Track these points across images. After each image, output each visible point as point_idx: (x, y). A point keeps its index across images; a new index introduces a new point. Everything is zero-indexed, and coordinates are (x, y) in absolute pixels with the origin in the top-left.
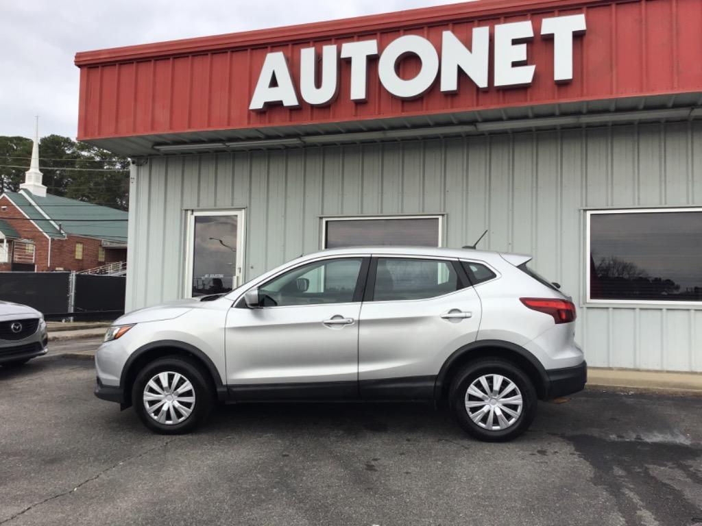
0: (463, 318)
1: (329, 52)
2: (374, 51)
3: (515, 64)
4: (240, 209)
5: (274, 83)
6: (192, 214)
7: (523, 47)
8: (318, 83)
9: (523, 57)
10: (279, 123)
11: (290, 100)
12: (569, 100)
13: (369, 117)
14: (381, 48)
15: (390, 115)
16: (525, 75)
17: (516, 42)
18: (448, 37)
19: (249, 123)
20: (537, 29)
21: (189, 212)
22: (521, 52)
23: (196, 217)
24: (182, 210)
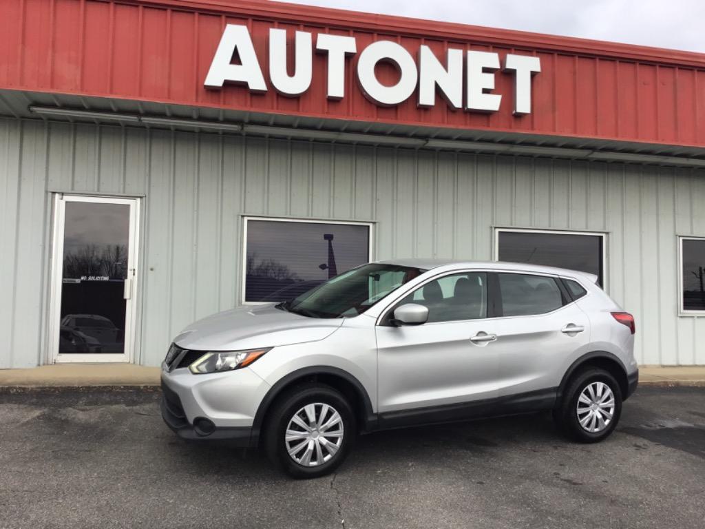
1: (303, 39)
2: (353, 50)
3: (486, 91)
4: (134, 197)
5: (236, 59)
6: (62, 199)
7: (491, 77)
8: (291, 70)
9: (491, 86)
11: (257, 83)
12: (522, 131)
15: (364, 118)
16: (493, 103)
17: (486, 70)
18: (426, 51)
20: (503, 62)
21: (57, 195)
22: (489, 81)
23: (66, 202)
24: (47, 192)
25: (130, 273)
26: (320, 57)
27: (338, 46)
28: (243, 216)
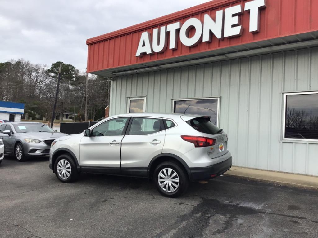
0: (158, 143)
1: (163, 29)
2: (178, 27)
3: (233, 26)
4: (145, 97)
5: (144, 45)
6: (129, 99)
7: (237, 17)
8: (158, 44)
9: (236, 22)
10: (147, 61)
11: (149, 52)
13: (178, 55)
14: (181, 25)
15: (186, 54)
16: (237, 31)
17: (234, 15)
18: (207, 17)
19: (137, 62)
20: (243, 8)
21: (128, 99)
22: (235, 20)
23: (130, 100)
24: (126, 98)
25: (143, 122)
26: (168, 34)
27: (172, 27)
28: (172, 100)
